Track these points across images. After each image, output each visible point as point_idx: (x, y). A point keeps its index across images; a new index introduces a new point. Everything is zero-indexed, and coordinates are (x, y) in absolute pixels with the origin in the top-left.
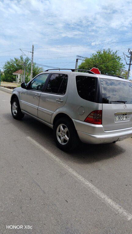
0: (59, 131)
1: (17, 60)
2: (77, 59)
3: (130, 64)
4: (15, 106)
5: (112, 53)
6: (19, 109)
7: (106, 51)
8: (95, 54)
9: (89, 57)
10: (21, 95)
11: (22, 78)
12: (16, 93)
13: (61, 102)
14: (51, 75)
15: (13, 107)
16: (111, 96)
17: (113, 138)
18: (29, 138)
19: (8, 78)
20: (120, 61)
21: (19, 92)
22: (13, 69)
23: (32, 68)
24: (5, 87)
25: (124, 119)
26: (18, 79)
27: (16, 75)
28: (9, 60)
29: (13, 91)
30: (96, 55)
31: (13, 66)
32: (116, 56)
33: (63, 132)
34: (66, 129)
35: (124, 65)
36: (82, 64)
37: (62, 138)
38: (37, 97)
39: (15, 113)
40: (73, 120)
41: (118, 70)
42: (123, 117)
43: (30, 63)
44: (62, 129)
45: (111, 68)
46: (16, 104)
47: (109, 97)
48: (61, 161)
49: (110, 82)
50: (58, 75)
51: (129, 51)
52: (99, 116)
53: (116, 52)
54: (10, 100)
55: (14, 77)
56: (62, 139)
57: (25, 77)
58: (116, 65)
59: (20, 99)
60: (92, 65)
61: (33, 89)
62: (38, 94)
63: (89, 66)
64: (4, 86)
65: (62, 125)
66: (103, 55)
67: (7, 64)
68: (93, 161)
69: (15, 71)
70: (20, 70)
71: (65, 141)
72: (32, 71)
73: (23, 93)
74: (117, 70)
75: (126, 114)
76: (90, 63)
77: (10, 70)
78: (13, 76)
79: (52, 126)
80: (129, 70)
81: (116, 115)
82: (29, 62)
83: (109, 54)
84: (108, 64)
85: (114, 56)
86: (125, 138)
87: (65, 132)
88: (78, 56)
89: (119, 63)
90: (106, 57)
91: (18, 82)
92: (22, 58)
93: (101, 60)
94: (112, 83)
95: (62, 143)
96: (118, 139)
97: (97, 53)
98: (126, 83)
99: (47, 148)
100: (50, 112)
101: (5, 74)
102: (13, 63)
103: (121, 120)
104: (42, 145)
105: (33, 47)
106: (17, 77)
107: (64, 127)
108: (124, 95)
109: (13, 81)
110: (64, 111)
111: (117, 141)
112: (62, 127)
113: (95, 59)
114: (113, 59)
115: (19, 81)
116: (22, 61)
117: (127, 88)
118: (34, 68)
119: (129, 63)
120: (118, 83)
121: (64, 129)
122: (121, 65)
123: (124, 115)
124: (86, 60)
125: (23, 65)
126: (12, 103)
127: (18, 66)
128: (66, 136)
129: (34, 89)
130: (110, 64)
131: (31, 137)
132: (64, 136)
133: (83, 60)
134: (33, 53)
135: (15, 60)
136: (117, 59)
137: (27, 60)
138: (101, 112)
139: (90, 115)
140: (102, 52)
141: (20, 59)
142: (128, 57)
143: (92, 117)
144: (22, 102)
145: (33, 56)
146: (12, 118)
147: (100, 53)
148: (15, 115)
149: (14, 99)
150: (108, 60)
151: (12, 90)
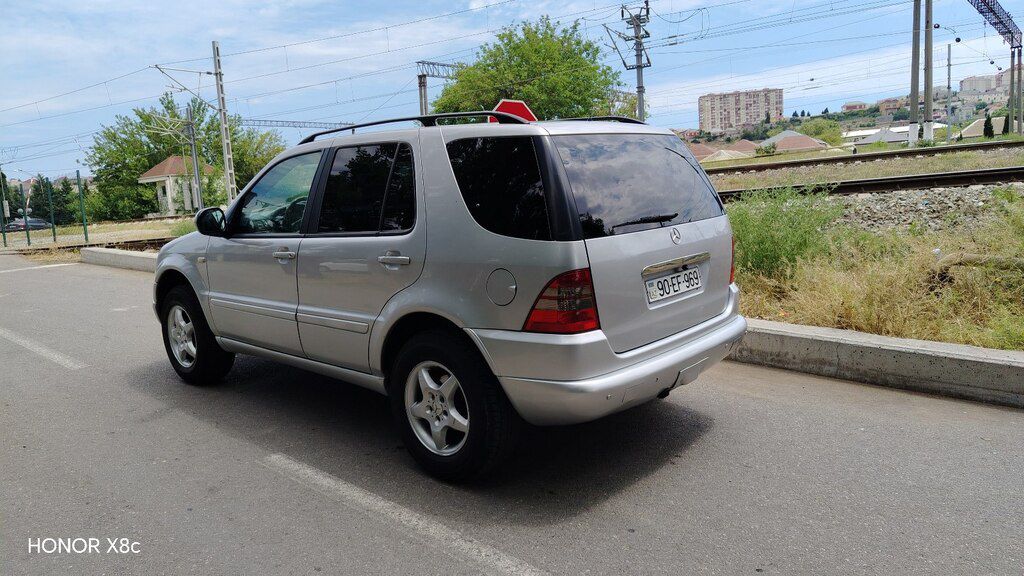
0: (419, 397)
1: (147, 119)
2: (420, 77)
3: (639, 67)
4: (183, 323)
5: (558, 33)
6: (202, 332)
7: (533, 26)
8: (491, 46)
9: (471, 61)
10: (202, 268)
11: (186, 192)
12: (174, 261)
13: (403, 264)
14: (331, 154)
15: (172, 331)
16: (607, 203)
17: (656, 377)
18: (278, 460)
19: (121, 204)
20: (598, 60)
21: (192, 259)
22: (138, 160)
23: (226, 141)
24: (111, 246)
25: (683, 287)
26: (170, 200)
27: (154, 184)
28: (112, 123)
29: (161, 258)
30: (498, 48)
31: (133, 146)
32: (578, 43)
33: (437, 398)
34: (450, 383)
35: (617, 74)
36: (446, 93)
37: (437, 427)
38: (285, 262)
39: (187, 356)
40: (472, 332)
41: (598, 97)
42: (675, 281)
43: (212, 122)
44: (432, 385)
45: (568, 93)
46: (184, 314)
47: (599, 208)
48: (454, 535)
49: (587, 145)
50: (352, 155)
51: (627, 15)
52: (580, 296)
53: (575, 27)
54: (151, 300)
55: (148, 194)
56: (439, 430)
57: (201, 184)
58: (587, 79)
59: (203, 288)
60: (487, 91)
61: (255, 230)
62: (286, 249)
63: (478, 96)
64: (106, 241)
65: (425, 367)
66: (527, 47)
67: (103, 141)
68: (596, 500)
69: (147, 168)
70: (171, 160)
71: (452, 436)
72: (228, 156)
73: (209, 256)
74: (592, 96)
75: (685, 268)
76: (479, 83)
77: (125, 166)
78: (140, 189)
79: (378, 380)
80: (641, 89)
81: (648, 276)
82: (207, 119)
83: (548, 36)
84: (552, 77)
85: (570, 44)
86: (703, 367)
87: (447, 395)
88: (423, 63)
89: (594, 70)
90: (537, 51)
91: (172, 213)
92: (170, 106)
93: (520, 65)
94: (596, 149)
95: (439, 447)
96: (677, 376)
97: (501, 38)
98: (648, 139)
99: (372, 487)
100: (362, 321)
101: (100, 188)
102: (132, 134)
103: (672, 293)
104: (347, 479)
105: (216, 51)
106: (160, 192)
107: (436, 375)
108: (650, 189)
109: (147, 213)
110: (422, 300)
111: (673, 387)
112: (426, 376)
113: (496, 64)
114: (569, 55)
115: (172, 207)
116: (175, 115)
117: (656, 158)
118: (234, 140)
119: (632, 61)
120: (616, 144)
121: (439, 384)
122: (604, 72)
123: (676, 270)
124: (458, 75)
125: (182, 136)
126: (163, 311)
127: (160, 142)
128: (454, 413)
129: (262, 231)
130: (560, 77)
131: (287, 451)
132: (446, 413)
133: (448, 77)
134: (219, 75)
135: (139, 120)
136: (584, 55)
137: (197, 107)
138: (586, 275)
139: (540, 296)
140: (521, 34)
141: (160, 108)
142: (627, 39)
143: (554, 305)
144: (214, 298)
145: (221, 88)
146: (177, 381)
147: (510, 37)
148: (186, 364)
149: (173, 290)
150: (548, 61)
151: (150, 254)
